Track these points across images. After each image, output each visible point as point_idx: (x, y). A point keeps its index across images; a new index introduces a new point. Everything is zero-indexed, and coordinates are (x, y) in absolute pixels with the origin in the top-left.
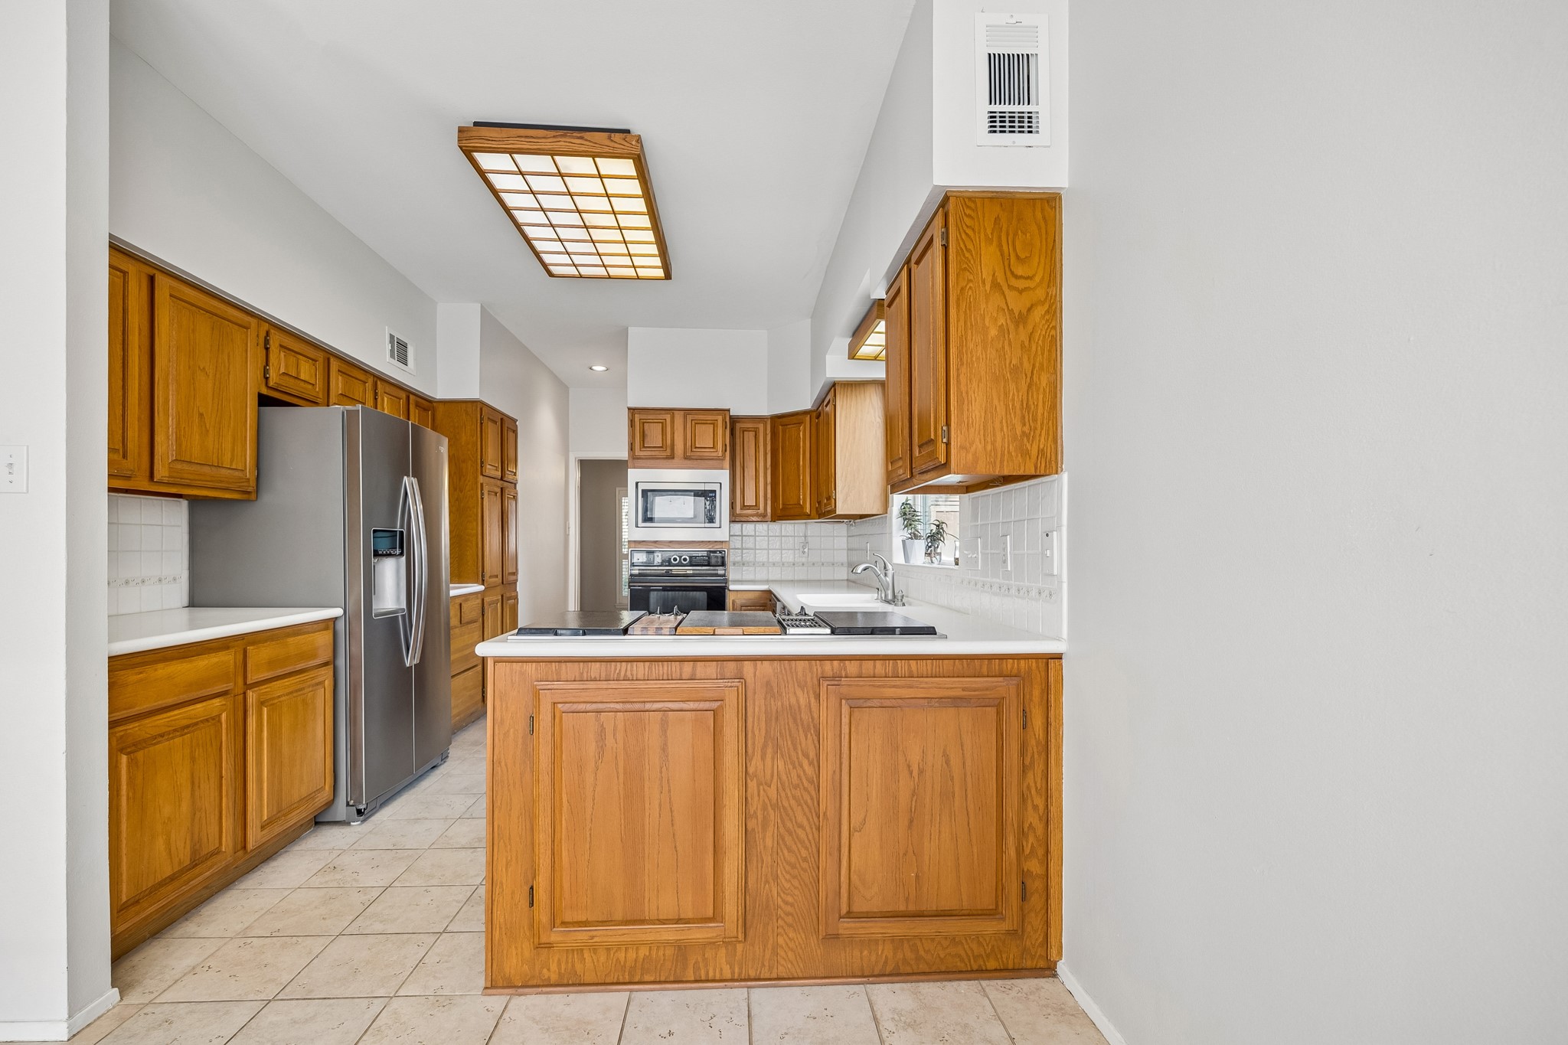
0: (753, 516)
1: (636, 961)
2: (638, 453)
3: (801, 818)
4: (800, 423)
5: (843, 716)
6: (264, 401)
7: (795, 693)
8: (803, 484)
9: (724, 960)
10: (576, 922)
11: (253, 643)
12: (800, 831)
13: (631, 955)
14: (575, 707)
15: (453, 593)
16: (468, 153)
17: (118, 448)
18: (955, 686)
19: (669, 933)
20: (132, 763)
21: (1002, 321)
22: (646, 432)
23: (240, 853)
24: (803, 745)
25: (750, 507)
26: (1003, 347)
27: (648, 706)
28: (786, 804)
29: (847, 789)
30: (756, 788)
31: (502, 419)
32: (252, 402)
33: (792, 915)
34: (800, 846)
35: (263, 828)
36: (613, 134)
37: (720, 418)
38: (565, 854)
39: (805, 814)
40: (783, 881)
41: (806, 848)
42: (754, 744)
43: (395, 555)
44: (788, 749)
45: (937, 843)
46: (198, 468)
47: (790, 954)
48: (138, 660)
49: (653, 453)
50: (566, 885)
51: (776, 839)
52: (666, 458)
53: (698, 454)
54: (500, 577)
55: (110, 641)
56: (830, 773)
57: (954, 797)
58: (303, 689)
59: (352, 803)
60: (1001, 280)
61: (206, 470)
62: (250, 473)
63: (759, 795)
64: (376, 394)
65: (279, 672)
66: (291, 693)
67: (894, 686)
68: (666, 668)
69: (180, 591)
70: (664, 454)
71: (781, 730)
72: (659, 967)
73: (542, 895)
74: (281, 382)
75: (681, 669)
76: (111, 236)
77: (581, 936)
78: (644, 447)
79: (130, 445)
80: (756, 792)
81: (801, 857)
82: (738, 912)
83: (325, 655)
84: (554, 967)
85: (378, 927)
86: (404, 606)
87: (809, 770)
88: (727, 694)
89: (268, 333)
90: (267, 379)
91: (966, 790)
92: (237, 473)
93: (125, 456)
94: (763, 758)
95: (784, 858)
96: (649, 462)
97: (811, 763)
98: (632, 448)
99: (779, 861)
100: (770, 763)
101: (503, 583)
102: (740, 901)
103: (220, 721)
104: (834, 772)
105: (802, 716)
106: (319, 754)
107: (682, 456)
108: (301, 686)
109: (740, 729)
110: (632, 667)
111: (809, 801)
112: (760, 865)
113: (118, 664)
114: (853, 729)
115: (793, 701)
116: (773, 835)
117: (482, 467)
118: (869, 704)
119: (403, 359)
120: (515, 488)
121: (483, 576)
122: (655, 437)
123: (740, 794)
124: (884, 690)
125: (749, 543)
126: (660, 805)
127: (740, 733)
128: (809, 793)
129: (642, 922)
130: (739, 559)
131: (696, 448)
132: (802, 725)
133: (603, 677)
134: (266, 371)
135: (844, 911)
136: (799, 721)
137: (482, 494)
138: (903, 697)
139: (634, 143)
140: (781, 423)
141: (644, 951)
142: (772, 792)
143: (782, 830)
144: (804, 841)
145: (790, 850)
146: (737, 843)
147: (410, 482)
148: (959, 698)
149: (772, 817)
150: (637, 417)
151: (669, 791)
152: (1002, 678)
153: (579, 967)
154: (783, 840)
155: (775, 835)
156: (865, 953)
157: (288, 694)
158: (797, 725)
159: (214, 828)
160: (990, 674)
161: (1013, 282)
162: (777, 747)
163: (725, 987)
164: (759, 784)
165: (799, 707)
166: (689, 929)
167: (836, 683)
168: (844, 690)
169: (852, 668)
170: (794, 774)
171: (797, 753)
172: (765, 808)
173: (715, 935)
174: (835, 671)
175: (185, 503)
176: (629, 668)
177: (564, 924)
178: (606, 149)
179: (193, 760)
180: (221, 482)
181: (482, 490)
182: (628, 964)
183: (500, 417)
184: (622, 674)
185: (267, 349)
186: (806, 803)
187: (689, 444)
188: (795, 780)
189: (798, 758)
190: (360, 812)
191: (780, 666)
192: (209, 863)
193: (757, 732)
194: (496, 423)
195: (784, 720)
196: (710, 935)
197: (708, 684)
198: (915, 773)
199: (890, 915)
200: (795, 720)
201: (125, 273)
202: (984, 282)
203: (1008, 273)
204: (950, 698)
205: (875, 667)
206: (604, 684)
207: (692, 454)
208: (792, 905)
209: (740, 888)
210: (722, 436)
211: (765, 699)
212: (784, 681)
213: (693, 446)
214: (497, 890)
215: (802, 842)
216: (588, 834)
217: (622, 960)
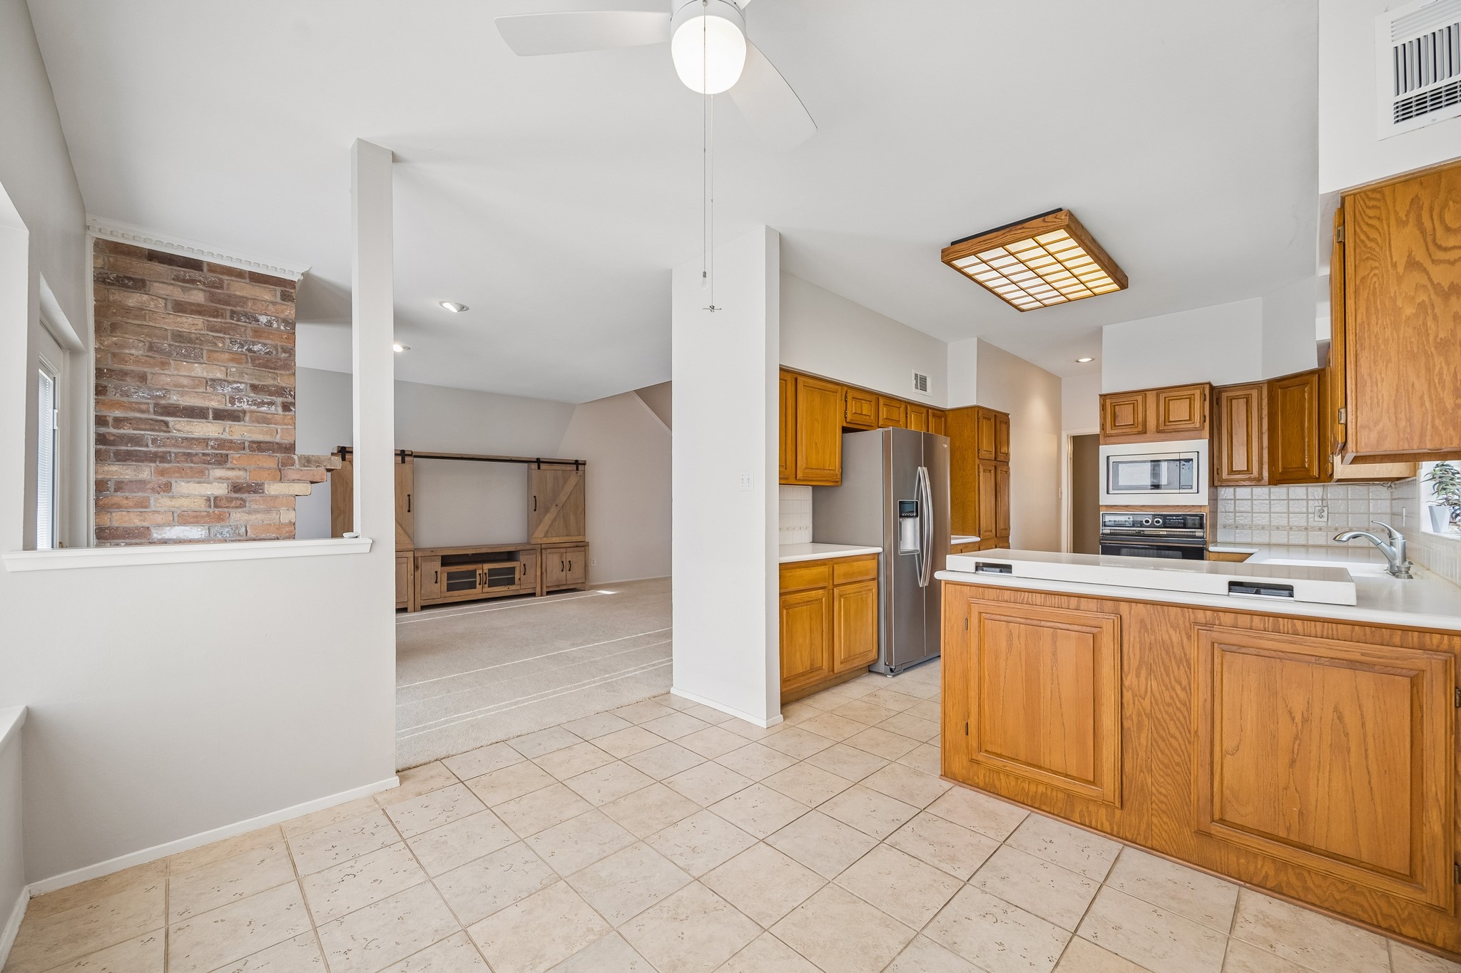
0: (1243, 481)
1: (1036, 793)
2: (1109, 431)
3: (1173, 730)
4: (1305, 384)
5: (1215, 657)
6: (845, 430)
7: (1167, 632)
8: (1309, 446)
9: (1105, 817)
10: (995, 753)
11: (837, 563)
12: (1172, 741)
13: (1033, 788)
14: (993, 617)
15: (953, 542)
16: (949, 263)
17: (783, 466)
18: (1354, 651)
19: (1059, 781)
20: (787, 613)
21: (1422, 297)
22: (1117, 413)
23: (832, 673)
24: (1176, 674)
25: (1239, 472)
26: (1425, 324)
27: (1043, 623)
28: (1160, 717)
29: (1220, 717)
30: (1131, 698)
31: (995, 416)
32: (839, 431)
33: (1166, 804)
34: (1173, 752)
35: (841, 663)
36: (1046, 217)
37: (1197, 393)
38: (986, 707)
39: (1177, 728)
40: (1157, 775)
41: (1179, 755)
42: (1129, 664)
43: (913, 516)
44: (1161, 674)
45: (1327, 789)
46: (814, 471)
47: (1164, 833)
48: (790, 566)
49: (1124, 431)
50: (988, 728)
51: (1150, 740)
52: (1138, 434)
53: (1172, 427)
54: (994, 531)
55: (780, 556)
56: (1201, 700)
57: (1349, 752)
58: (861, 592)
59: (887, 663)
60: (1420, 255)
61: (818, 471)
62: (838, 471)
63: (1134, 704)
64: (907, 413)
65: (850, 580)
66: (855, 593)
67: (1272, 640)
68: (1057, 599)
69: (807, 535)
70: (1135, 430)
71: (1154, 658)
72: (1053, 803)
73: (972, 729)
74: (853, 418)
75: (1068, 602)
76: (780, 365)
77: (998, 762)
78: (1115, 426)
79: (788, 463)
80: (1131, 702)
81: (1174, 762)
82: (1114, 785)
83: (874, 575)
84: (981, 777)
85: (892, 729)
86: (918, 548)
87: (1182, 695)
88: (1104, 624)
89: (846, 392)
90: (846, 418)
91: (1366, 750)
92: (831, 472)
93: (786, 469)
94: (1138, 676)
95: (1158, 758)
96: (1120, 439)
97: (1184, 689)
98: (1103, 427)
99: (1153, 759)
100: (1144, 682)
101: (996, 536)
102: (1116, 777)
103: (822, 602)
104: (1206, 700)
105: (1175, 650)
106: (870, 630)
107: (1155, 430)
108: (861, 590)
109: (1116, 651)
110: (1032, 596)
111: (1182, 719)
112: (1135, 757)
113: (783, 567)
114: (1225, 669)
115: (1166, 637)
116: (1147, 737)
117: (978, 453)
118: (1243, 650)
119: (924, 388)
120: (1008, 465)
121: (979, 531)
122: (1126, 416)
123: (1116, 698)
124: (1261, 641)
125: (1245, 506)
126: (1052, 692)
127: (1116, 654)
128: (1181, 712)
129: (1040, 767)
130: (1231, 521)
131: (1170, 422)
132: (1175, 657)
133: (1012, 600)
134: (846, 414)
135: (1217, 817)
136: (1171, 654)
137: (979, 472)
138: (1283, 650)
139: (1063, 218)
140: (1278, 387)
141: (1041, 789)
142: (1146, 703)
143: (1155, 735)
144: (1177, 749)
145: (1163, 753)
146: (1113, 733)
147: (922, 471)
148: (1357, 662)
149: (1146, 723)
150: (1108, 402)
151: (1058, 684)
152: (1421, 651)
153: (997, 783)
154: (1157, 743)
155: (1150, 737)
156: (1242, 861)
157: (853, 593)
158: (1170, 657)
159: (820, 655)
160: (1405, 645)
161: (1441, 255)
162: (1150, 671)
163: (1105, 837)
164: (1134, 696)
165: (1172, 643)
166: (1075, 784)
167: (1208, 628)
168: (1215, 635)
169: (1228, 618)
170: (1166, 694)
171: (1170, 679)
172: (1139, 715)
173: (1095, 795)
174: (1208, 619)
175: (811, 488)
176: (1030, 597)
177: (986, 751)
178: (1042, 229)
179: (811, 619)
180: (824, 477)
181: (979, 469)
182: (1030, 793)
183: (994, 414)
184: (1026, 600)
185: (846, 401)
186: (1179, 720)
187: (1162, 419)
188: (1168, 700)
189: (1170, 683)
190: (891, 670)
191: (1154, 609)
192: (817, 673)
193: (1132, 656)
194: (990, 419)
195: (1157, 650)
196: (1091, 794)
197: (1089, 615)
198: (1298, 719)
199: (1270, 836)
200: (1167, 652)
201: (786, 381)
202: (1394, 265)
203: (1432, 248)
204: (1346, 660)
205: (1252, 621)
206: (1012, 605)
207: (1165, 428)
208: (1165, 796)
209: (1116, 768)
210: (1200, 408)
211: (1140, 632)
212: (1157, 621)
213: (1167, 420)
214: (947, 720)
215: (1176, 750)
216: (1001, 698)
217: (1027, 789)
